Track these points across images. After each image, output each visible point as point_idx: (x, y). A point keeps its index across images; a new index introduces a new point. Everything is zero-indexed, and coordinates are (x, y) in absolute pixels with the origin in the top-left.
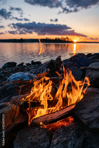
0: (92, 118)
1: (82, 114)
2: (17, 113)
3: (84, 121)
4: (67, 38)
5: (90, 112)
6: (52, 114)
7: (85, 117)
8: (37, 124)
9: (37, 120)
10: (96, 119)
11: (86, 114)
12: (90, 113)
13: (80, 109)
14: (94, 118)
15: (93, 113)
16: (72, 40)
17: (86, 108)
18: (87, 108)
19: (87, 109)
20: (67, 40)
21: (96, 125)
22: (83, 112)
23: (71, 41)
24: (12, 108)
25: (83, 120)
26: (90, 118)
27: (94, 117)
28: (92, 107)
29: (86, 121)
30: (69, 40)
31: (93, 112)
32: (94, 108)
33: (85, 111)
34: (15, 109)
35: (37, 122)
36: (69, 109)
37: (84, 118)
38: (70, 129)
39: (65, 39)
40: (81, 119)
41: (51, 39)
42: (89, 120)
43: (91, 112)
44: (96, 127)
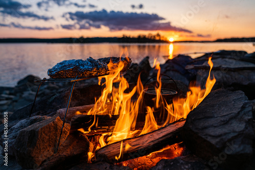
0: (230, 133)
1: (206, 128)
2: (66, 134)
3: (213, 141)
4: (158, 35)
5: (222, 123)
6: (137, 139)
7: (212, 134)
8: (107, 157)
9: (107, 150)
10: (239, 134)
11: (215, 127)
12: (224, 124)
13: (200, 119)
14: (236, 134)
15: (231, 124)
16: (166, 39)
17: (212, 117)
18: (216, 116)
19: (215, 119)
20: (157, 38)
21: (242, 147)
22: (206, 124)
23: (164, 39)
24: (53, 122)
25: (209, 139)
26: (225, 134)
27: (234, 132)
28: (225, 114)
29: (218, 140)
30: (162, 39)
31: (230, 122)
32: (230, 115)
33: (212, 122)
34: (61, 126)
35: (106, 154)
36: (173, 129)
37: (210, 136)
38: (179, 163)
39: (154, 36)
40: (203, 137)
41: (131, 37)
42: (224, 137)
43: (226, 123)
44: (243, 152)
